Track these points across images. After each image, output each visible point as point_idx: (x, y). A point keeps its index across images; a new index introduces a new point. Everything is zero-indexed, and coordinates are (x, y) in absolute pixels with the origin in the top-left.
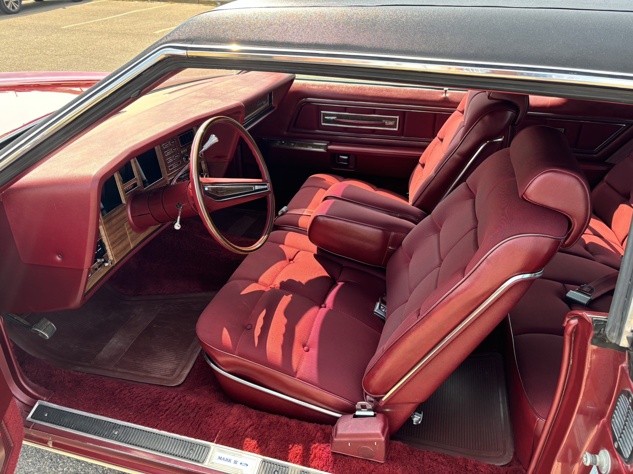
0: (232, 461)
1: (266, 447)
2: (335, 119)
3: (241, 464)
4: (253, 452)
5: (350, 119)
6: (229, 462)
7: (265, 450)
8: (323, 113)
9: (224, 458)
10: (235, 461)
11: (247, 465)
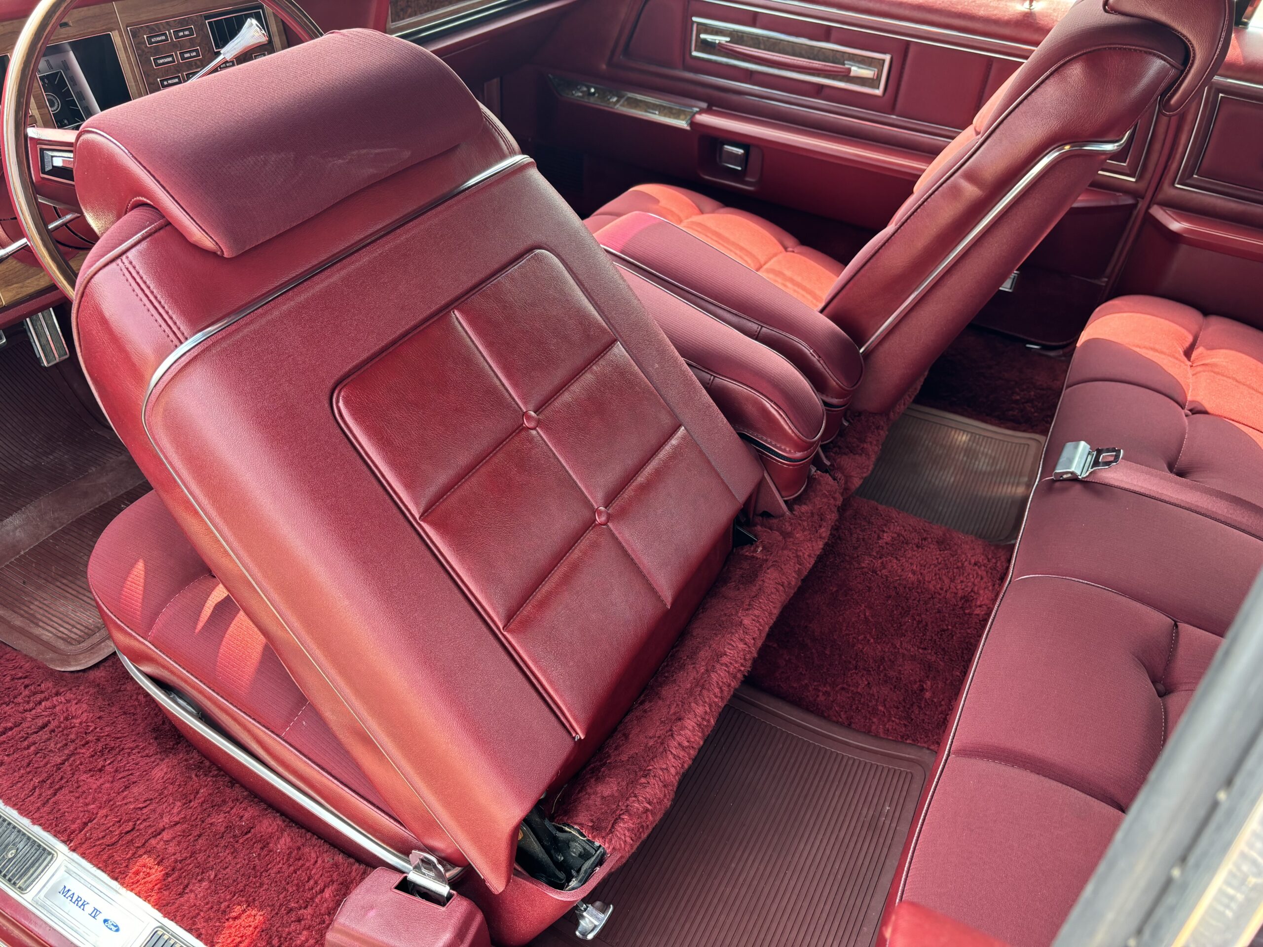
0: (89, 909)
1: (181, 894)
2: (723, 42)
3: (105, 921)
4: (146, 899)
5: (762, 47)
6: (81, 910)
7: (174, 903)
8: (699, 24)
9: (73, 894)
10: (95, 909)
11: (117, 930)
